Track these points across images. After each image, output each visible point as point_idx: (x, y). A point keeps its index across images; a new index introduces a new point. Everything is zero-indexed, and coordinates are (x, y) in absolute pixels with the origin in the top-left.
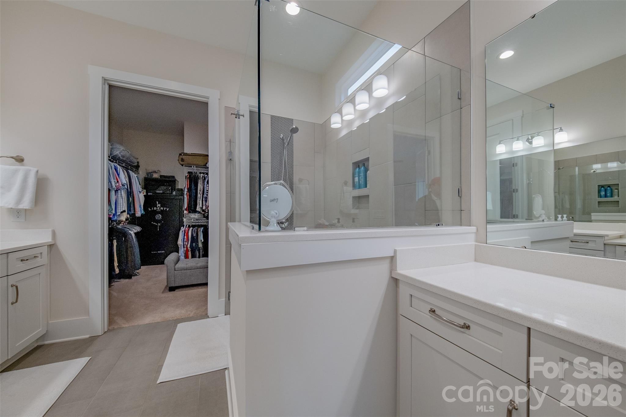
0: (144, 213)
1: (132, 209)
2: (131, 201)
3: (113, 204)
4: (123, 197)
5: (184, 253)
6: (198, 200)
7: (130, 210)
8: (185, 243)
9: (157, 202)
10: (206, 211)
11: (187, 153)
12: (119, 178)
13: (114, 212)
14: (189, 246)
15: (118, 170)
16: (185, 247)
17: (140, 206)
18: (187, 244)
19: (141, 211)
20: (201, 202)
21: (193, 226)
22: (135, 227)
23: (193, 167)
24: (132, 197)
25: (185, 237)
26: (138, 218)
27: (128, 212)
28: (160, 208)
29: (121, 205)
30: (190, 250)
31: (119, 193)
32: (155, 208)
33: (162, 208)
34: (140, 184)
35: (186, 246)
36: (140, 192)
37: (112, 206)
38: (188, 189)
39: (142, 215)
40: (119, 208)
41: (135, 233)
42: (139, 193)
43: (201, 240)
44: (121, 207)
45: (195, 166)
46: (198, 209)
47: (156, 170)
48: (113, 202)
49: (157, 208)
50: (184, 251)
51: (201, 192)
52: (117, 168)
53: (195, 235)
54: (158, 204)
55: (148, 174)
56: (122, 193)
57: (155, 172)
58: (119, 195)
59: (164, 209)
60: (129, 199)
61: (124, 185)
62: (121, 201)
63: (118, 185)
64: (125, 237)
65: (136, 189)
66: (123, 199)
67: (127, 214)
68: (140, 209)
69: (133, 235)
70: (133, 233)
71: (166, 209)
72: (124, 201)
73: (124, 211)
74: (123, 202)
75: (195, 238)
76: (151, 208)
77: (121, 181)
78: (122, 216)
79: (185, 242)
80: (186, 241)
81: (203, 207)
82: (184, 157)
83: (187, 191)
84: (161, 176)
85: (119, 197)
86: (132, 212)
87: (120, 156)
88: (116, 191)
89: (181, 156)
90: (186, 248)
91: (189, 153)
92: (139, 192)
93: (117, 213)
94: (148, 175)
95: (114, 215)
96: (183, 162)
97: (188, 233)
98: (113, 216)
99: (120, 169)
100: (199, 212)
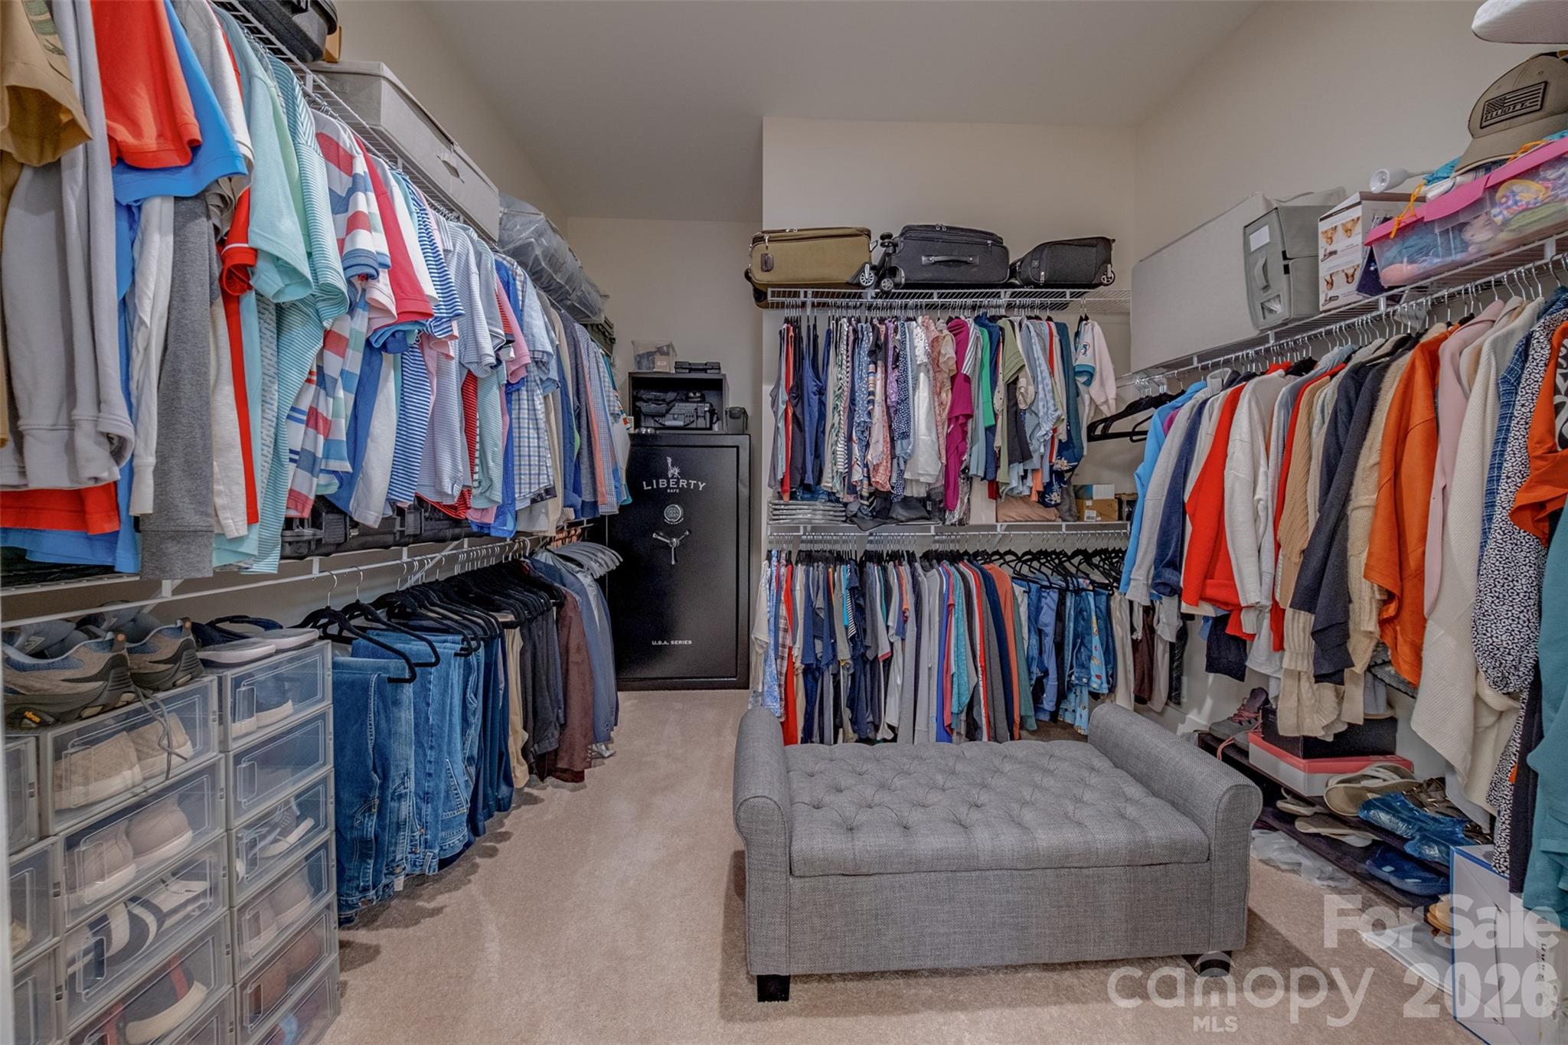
0: (630, 501)
1: (585, 480)
2: (581, 448)
3: (494, 453)
4: (542, 425)
5: (780, 686)
6: (829, 439)
7: (577, 489)
8: (784, 638)
9: (669, 460)
10: (861, 490)
11: (784, 231)
12: (521, 326)
13: (498, 496)
14: (797, 652)
15: (519, 284)
16: (782, 658)
17: (615, 471)
18: (789, 642)
19: (618, 494)
20: (841, 448)
21: (808, 558)
22: (600, 555)
23: (802, 295)
24: (584, 432)
25: (783, 611)
26: (612, 517)
27: (565, 497)
28: (677, 483)
29: (534, 460)
30: (800, 671)
31: (525, 404)
32: (663, 484)
33: (683, 483)
34: (615, 388)
35: (787, 650)
36: (616, 416)
37: (491, 464)
38: (790, 391)
39: (622, 508)
40: (525, 479)
41: (600, 581)
42: (610, 418)
43: (847, 628)
44: (535, 471)
45: (810, 291)
46: (830, 481)
47: (662, 342)
48: (496, 445)
49: (668, 483)
50: (780, 673)
51: (843, 405)
52: (514, 279)
53: (820, 603)
54: (673, 466)
55: (639, 359)
56: (537, 402)
57: (660, 351)
58: (525, 414)
59: (689, 484)
60: (573, 438)
61: (545, 359)
62: (534, 442)
63: (512, 354)
64: (560, 606)
65: (600, 401)
66: (544, 435)
67: (565, 506)
68: (613, 482)
69: (592, 592)
70: (594, 584)
71: (696, 485)
72: (545, 443)
73: (550, 492)
74: (539, 447)
75: (822, 615)
76: (649, 484)
77: (527, 341)
78: (542, 517)
79: (781, 634)
80: (786, 631)
81: (850, 473)
82: (773, 250)
83: (786, 398)
84: (679, 366)
85: (525, 423)
86: (587, 497)
87: (538, 252)
88: (510, 390)
89: (761, 246)
90: (785, 663)
91: (791, 231)
92: (612, 414)
93: (514, 500)
94: (639, 364)
95: (501, 511)
96: (768, 271)
97: (790, 591)
98: (497, 517)
99: (524, 283)
100: (832, 497)
